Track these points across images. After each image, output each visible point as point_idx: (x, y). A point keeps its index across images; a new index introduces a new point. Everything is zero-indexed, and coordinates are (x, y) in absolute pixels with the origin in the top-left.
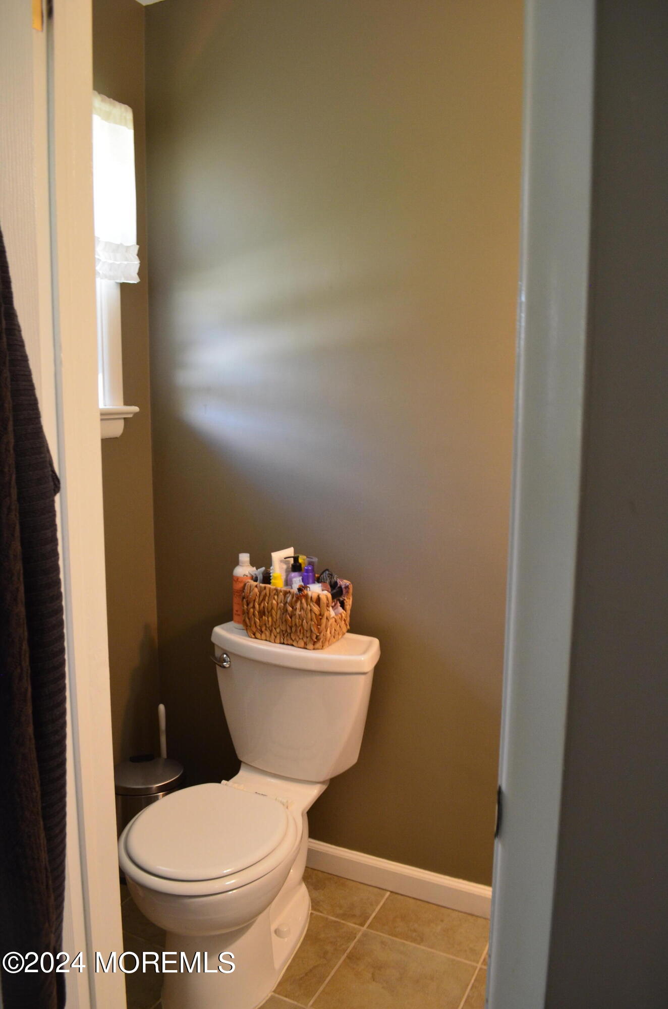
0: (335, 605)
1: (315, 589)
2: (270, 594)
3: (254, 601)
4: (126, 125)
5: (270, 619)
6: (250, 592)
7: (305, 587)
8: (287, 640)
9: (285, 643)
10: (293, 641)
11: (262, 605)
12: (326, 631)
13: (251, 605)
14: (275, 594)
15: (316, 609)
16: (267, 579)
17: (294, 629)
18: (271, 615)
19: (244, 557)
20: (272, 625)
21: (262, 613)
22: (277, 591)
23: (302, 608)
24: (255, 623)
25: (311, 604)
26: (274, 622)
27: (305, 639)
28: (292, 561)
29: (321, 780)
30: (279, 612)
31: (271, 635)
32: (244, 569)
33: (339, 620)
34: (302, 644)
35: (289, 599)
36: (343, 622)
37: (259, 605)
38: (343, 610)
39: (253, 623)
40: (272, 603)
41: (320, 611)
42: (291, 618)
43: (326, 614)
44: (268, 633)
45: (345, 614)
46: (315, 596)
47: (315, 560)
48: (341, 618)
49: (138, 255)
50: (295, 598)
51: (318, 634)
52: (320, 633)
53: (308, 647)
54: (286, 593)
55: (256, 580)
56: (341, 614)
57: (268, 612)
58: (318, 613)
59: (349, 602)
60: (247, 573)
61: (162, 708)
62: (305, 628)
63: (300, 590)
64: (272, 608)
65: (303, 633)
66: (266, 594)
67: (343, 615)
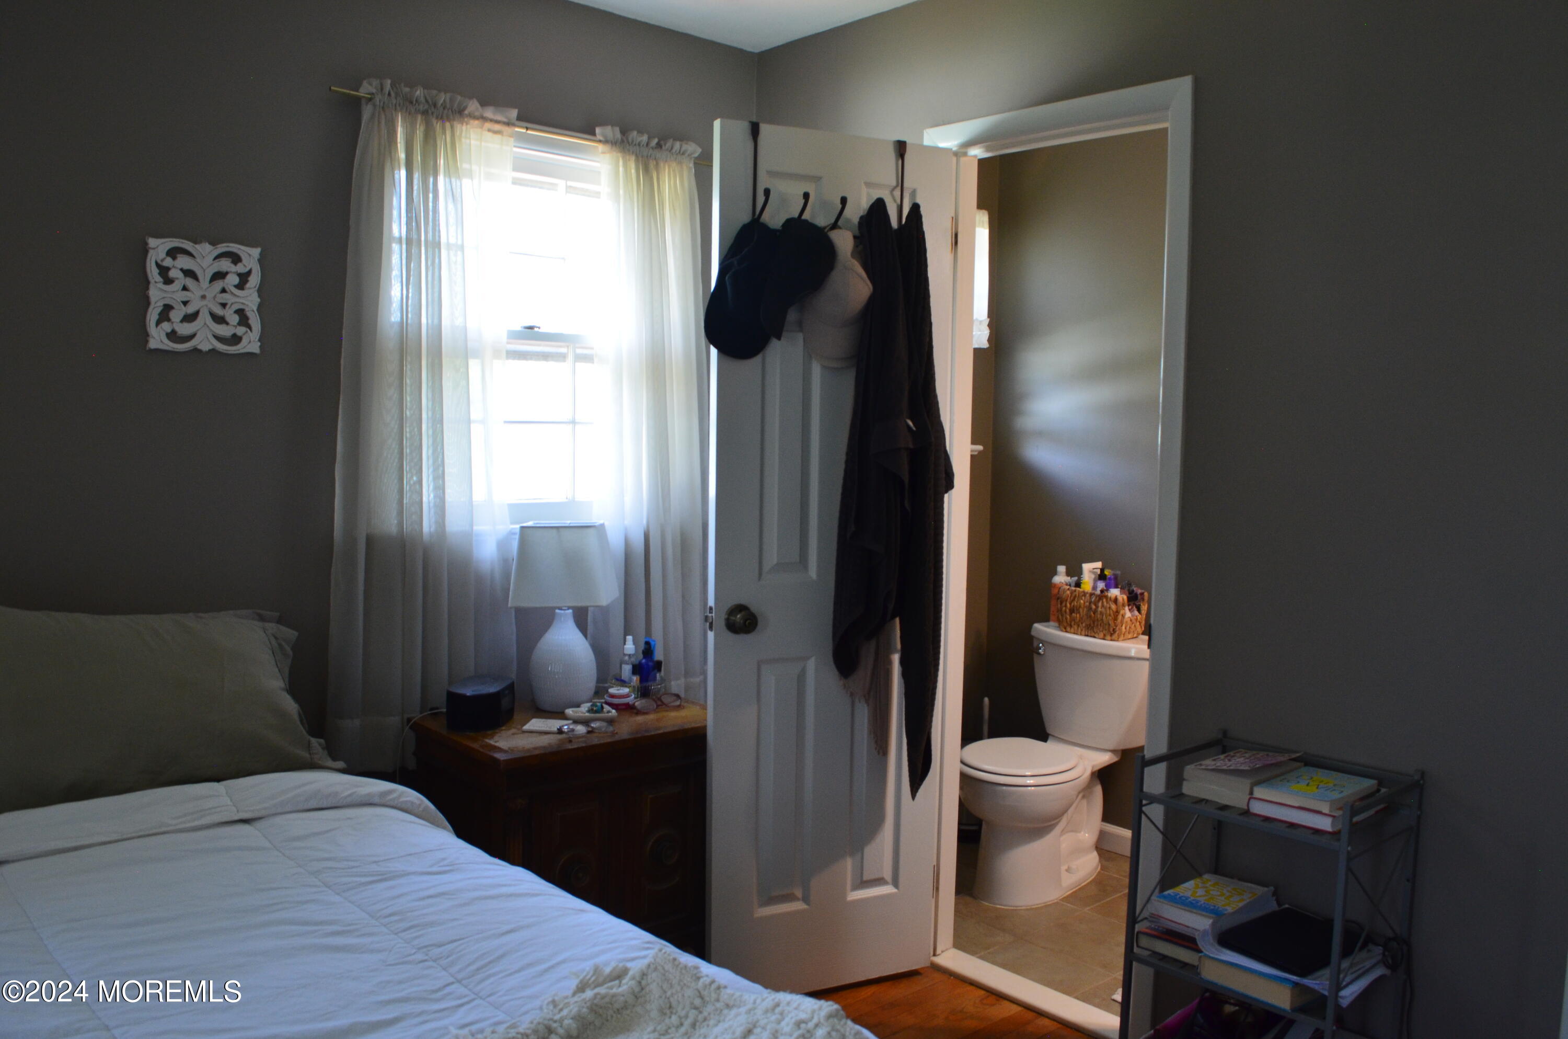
0: (1132, 608)
1: (1115, 592)
2: (1079, 596)
3: (1066, 601)
4: (983, 226)
5: (1078, 615)
6: (1064, 593)
7: (1107, 590)
8: (1091, 633)
9: (1089, 635)
10: (1095, 633)
11: (1073, 604)
12: (1122, 626)
13: (1064, 604)
14: (1083, 596)
15: (1113, 607)
16: (1078, 584)
17: (1096, 623)
18: (1079, 613)
19: (1062, 569)
20: (1080, 621)
21: (1072, 611)
22: (1085, 594)
23: (1103, 606)
24: (1066, 619)
25: (1110, 603)
26: (1081, 618)
27: (1104, 632)
28: (1099, 572)
29: (1112, 748)
30: (1085, 609)
31: (1078, 628)
32: (1061, 578)
33: (1134, 621)
34: (1101, 635)
35: (1093, 600)
36: (1138, 623)
37: (1070, 604)
38: (1138, 614)
39: (1064, 619)
40: (1080, 603)
41: (1117, 609)
42: (1094, 614)
43: (1122, 612)
44: (1076, 627)
45: (1141, 617)
46: (1113, 597)
47: (1118, 572)
48: (1137, 619)
49: (988, 340)
50: (1098, 598)
51: (1115, 627)
52: (1116, 626)
53: (1106, 638)
54: (1091, 595)
55: (1070, 585)
56: (1137, 616)
57: (1077, 610)
58: (1114, 610)
59: (1144, 608)
60: (1063, 581)
61: (986, 700)
62: (1105, 622)
63: (1102, 591)
64: (1080, 607)
65: (1103, 626)
66: (1076, 595)
67: (1139, 618)
